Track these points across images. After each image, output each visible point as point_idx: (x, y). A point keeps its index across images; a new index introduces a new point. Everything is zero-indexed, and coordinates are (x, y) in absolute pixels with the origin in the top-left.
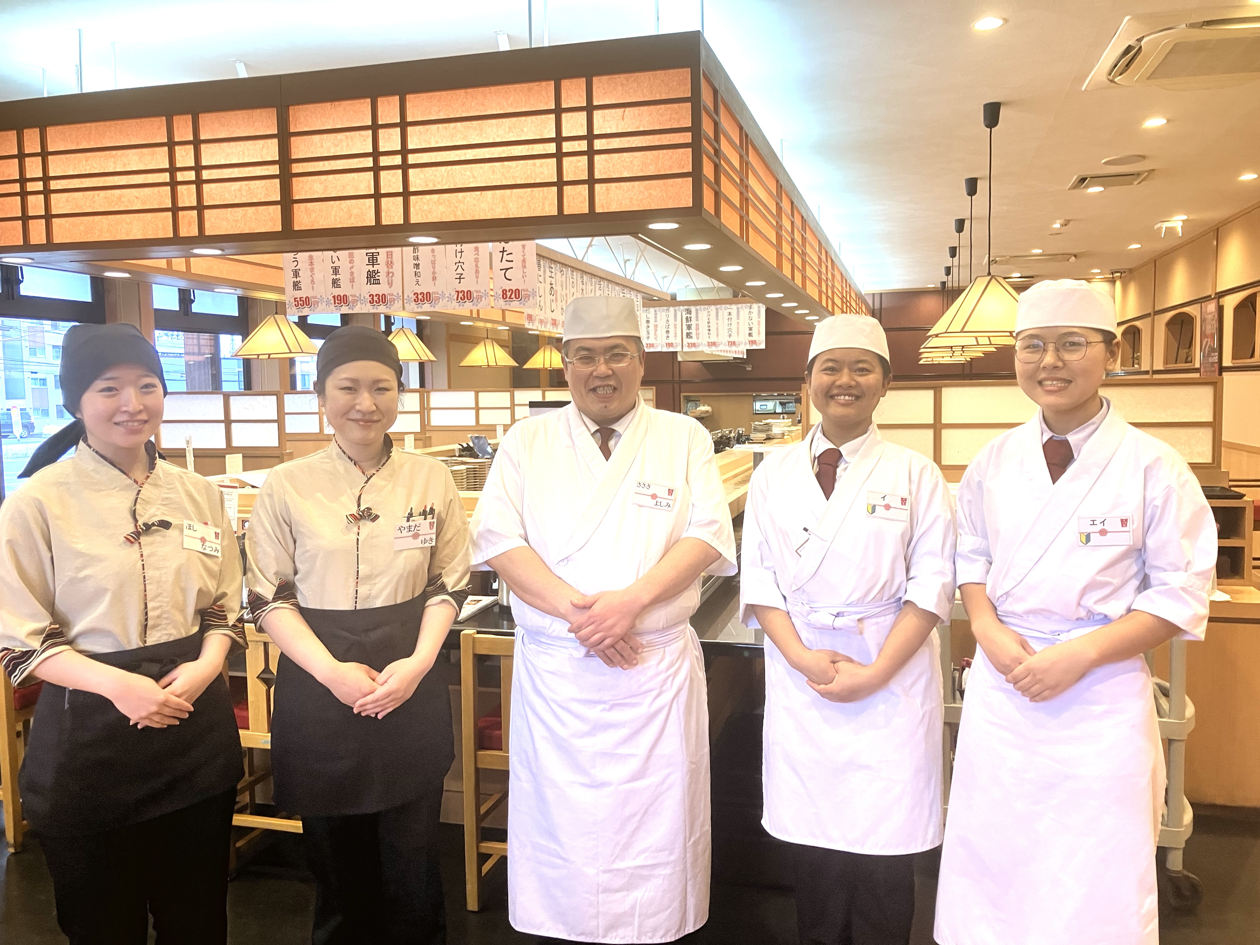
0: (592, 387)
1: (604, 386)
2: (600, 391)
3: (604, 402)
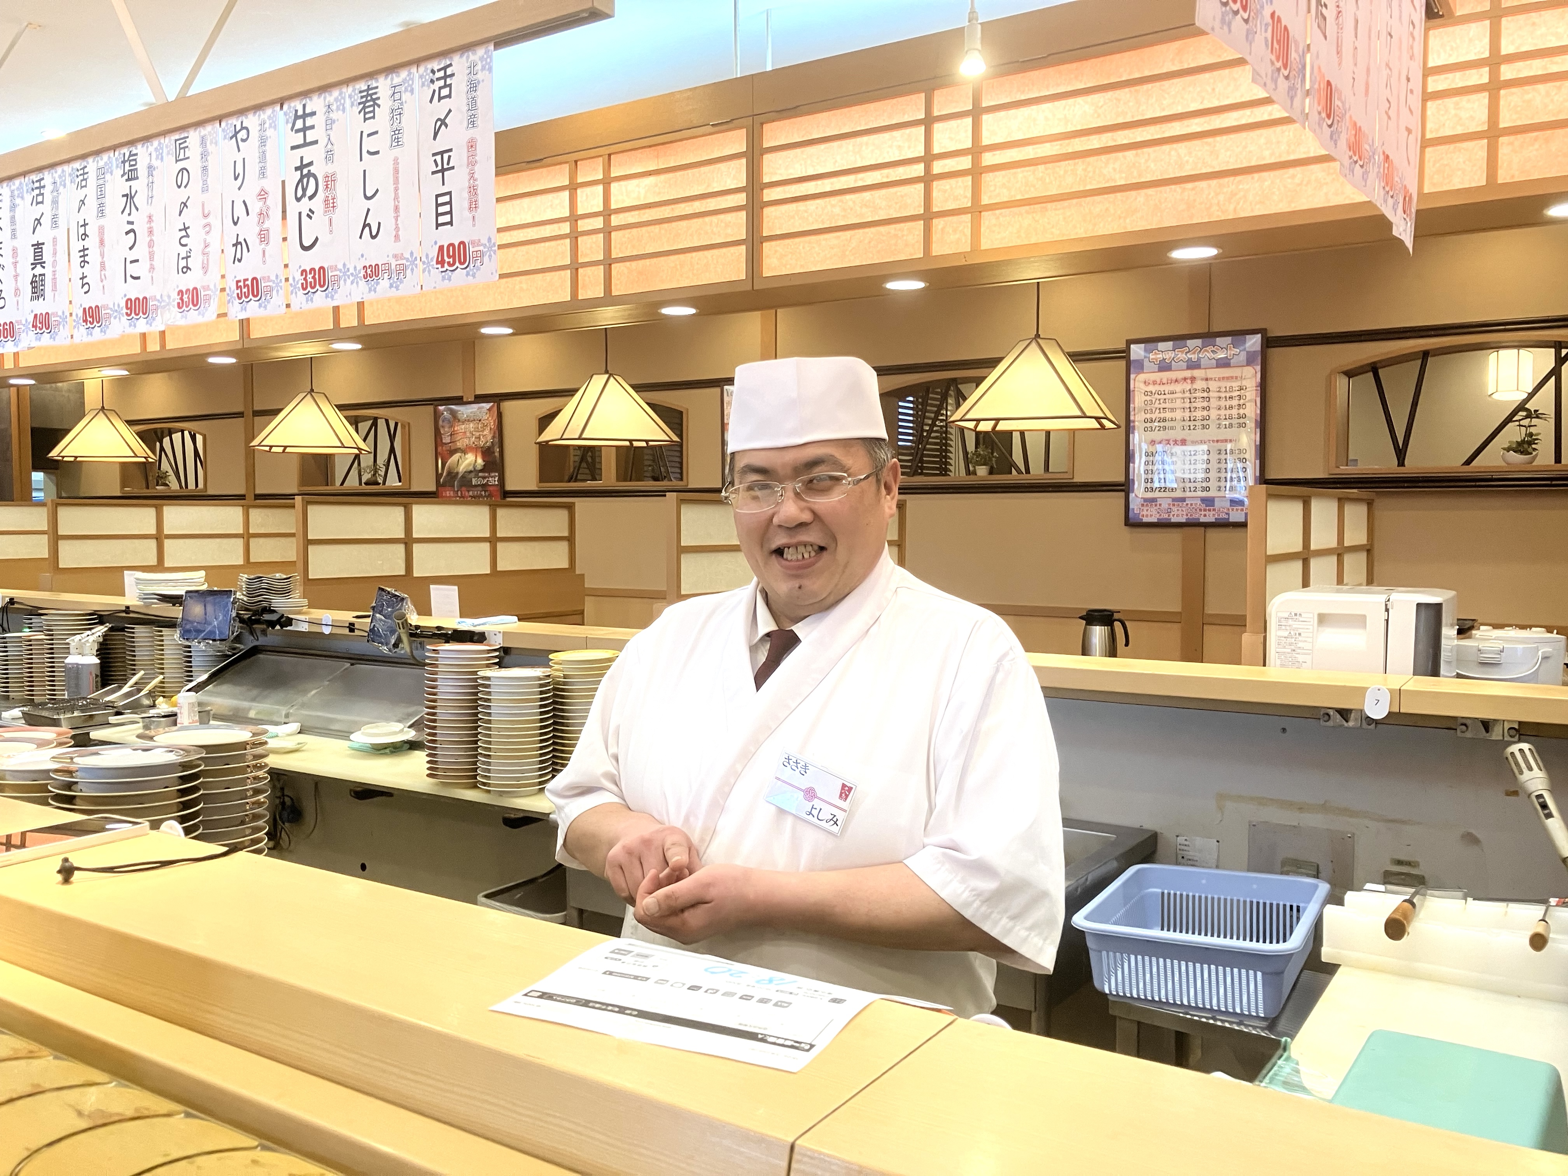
0: (774, 546)
1: (796, 546)
2: (789, 554)
3: (797, 577)
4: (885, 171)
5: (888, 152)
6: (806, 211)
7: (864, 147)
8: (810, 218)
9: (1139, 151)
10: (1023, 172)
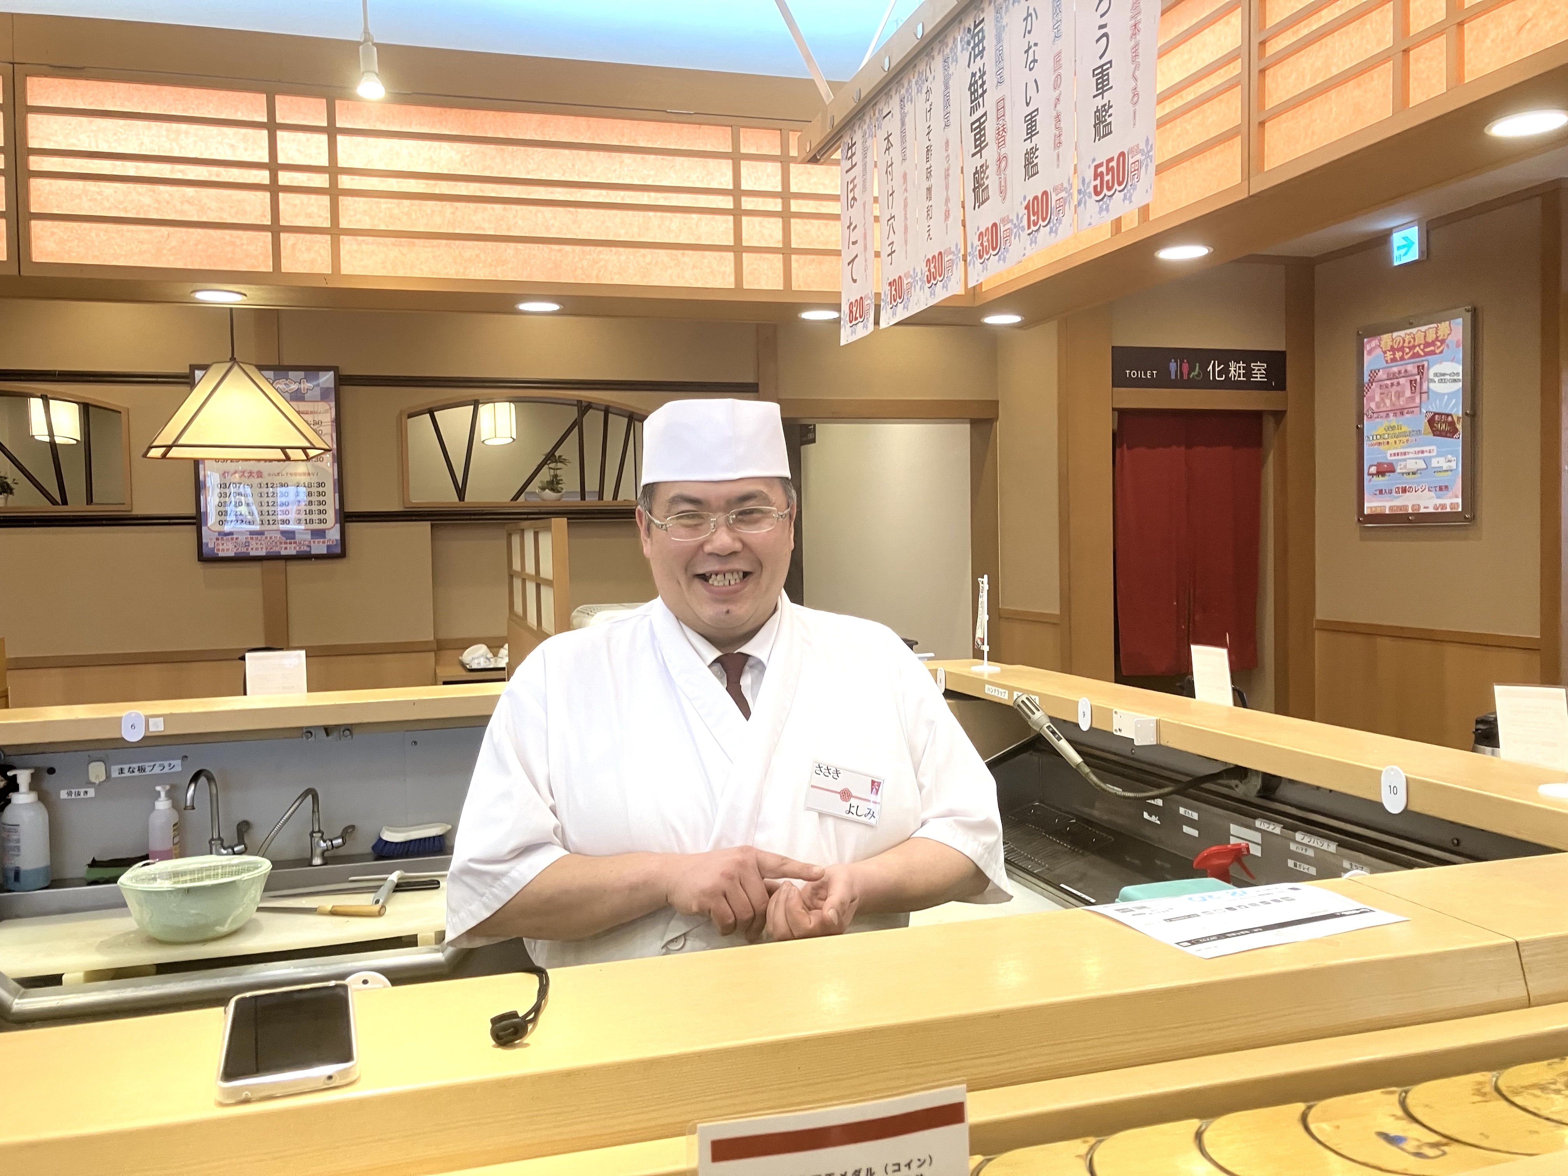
0: (700, 572)
1: (724, 572)
4: (215, 169)
5: (217, 149)
6: (99, 193)
7: (182, 136)
8: (105, 202)
9: (507, 206)
10: (386, 203)
